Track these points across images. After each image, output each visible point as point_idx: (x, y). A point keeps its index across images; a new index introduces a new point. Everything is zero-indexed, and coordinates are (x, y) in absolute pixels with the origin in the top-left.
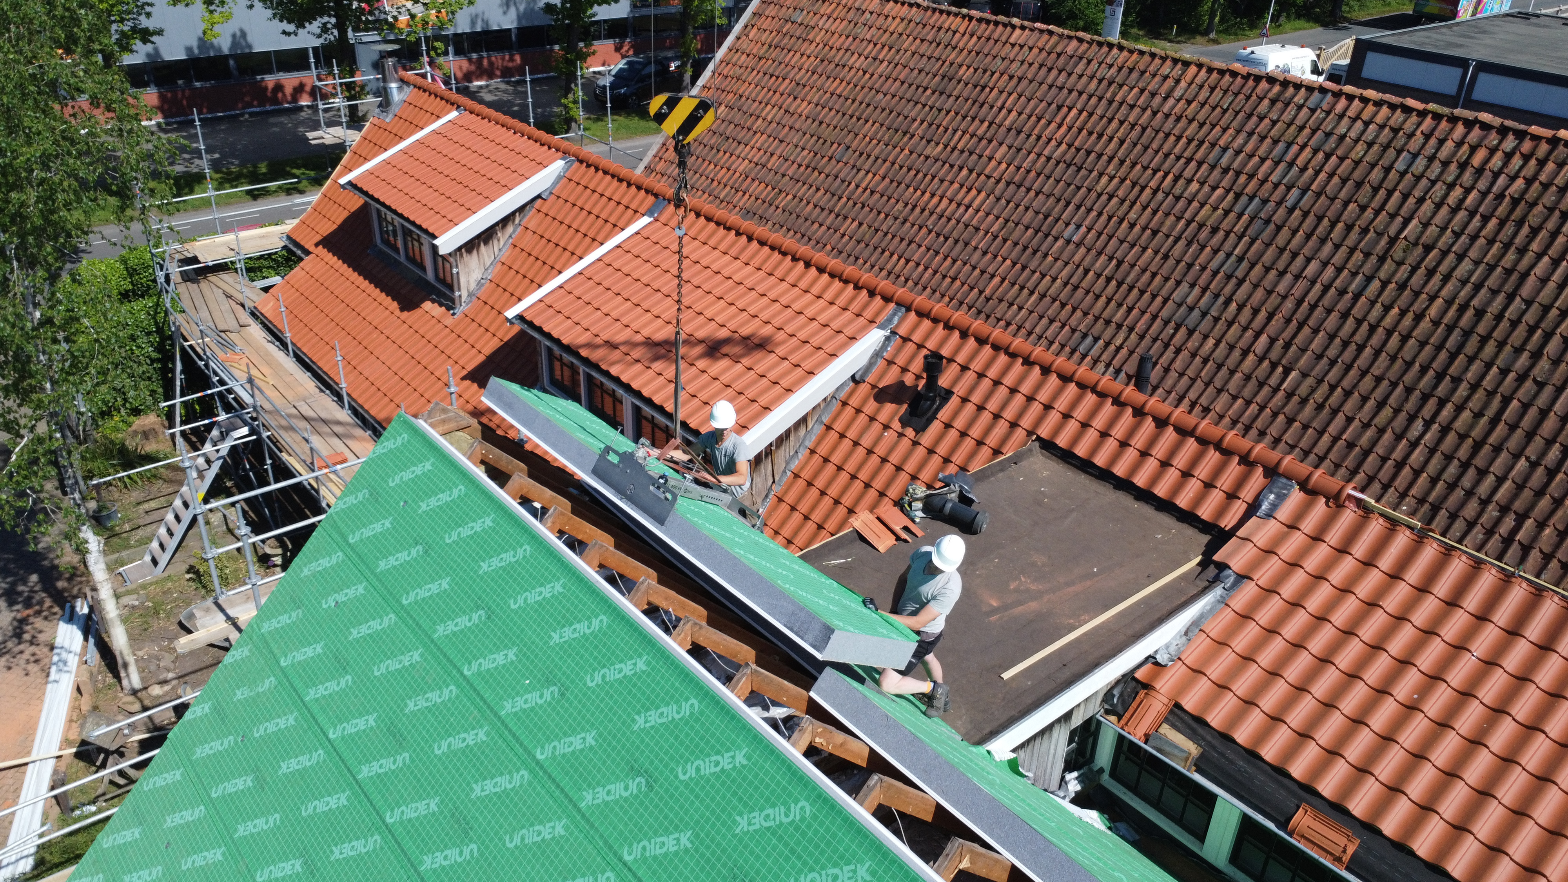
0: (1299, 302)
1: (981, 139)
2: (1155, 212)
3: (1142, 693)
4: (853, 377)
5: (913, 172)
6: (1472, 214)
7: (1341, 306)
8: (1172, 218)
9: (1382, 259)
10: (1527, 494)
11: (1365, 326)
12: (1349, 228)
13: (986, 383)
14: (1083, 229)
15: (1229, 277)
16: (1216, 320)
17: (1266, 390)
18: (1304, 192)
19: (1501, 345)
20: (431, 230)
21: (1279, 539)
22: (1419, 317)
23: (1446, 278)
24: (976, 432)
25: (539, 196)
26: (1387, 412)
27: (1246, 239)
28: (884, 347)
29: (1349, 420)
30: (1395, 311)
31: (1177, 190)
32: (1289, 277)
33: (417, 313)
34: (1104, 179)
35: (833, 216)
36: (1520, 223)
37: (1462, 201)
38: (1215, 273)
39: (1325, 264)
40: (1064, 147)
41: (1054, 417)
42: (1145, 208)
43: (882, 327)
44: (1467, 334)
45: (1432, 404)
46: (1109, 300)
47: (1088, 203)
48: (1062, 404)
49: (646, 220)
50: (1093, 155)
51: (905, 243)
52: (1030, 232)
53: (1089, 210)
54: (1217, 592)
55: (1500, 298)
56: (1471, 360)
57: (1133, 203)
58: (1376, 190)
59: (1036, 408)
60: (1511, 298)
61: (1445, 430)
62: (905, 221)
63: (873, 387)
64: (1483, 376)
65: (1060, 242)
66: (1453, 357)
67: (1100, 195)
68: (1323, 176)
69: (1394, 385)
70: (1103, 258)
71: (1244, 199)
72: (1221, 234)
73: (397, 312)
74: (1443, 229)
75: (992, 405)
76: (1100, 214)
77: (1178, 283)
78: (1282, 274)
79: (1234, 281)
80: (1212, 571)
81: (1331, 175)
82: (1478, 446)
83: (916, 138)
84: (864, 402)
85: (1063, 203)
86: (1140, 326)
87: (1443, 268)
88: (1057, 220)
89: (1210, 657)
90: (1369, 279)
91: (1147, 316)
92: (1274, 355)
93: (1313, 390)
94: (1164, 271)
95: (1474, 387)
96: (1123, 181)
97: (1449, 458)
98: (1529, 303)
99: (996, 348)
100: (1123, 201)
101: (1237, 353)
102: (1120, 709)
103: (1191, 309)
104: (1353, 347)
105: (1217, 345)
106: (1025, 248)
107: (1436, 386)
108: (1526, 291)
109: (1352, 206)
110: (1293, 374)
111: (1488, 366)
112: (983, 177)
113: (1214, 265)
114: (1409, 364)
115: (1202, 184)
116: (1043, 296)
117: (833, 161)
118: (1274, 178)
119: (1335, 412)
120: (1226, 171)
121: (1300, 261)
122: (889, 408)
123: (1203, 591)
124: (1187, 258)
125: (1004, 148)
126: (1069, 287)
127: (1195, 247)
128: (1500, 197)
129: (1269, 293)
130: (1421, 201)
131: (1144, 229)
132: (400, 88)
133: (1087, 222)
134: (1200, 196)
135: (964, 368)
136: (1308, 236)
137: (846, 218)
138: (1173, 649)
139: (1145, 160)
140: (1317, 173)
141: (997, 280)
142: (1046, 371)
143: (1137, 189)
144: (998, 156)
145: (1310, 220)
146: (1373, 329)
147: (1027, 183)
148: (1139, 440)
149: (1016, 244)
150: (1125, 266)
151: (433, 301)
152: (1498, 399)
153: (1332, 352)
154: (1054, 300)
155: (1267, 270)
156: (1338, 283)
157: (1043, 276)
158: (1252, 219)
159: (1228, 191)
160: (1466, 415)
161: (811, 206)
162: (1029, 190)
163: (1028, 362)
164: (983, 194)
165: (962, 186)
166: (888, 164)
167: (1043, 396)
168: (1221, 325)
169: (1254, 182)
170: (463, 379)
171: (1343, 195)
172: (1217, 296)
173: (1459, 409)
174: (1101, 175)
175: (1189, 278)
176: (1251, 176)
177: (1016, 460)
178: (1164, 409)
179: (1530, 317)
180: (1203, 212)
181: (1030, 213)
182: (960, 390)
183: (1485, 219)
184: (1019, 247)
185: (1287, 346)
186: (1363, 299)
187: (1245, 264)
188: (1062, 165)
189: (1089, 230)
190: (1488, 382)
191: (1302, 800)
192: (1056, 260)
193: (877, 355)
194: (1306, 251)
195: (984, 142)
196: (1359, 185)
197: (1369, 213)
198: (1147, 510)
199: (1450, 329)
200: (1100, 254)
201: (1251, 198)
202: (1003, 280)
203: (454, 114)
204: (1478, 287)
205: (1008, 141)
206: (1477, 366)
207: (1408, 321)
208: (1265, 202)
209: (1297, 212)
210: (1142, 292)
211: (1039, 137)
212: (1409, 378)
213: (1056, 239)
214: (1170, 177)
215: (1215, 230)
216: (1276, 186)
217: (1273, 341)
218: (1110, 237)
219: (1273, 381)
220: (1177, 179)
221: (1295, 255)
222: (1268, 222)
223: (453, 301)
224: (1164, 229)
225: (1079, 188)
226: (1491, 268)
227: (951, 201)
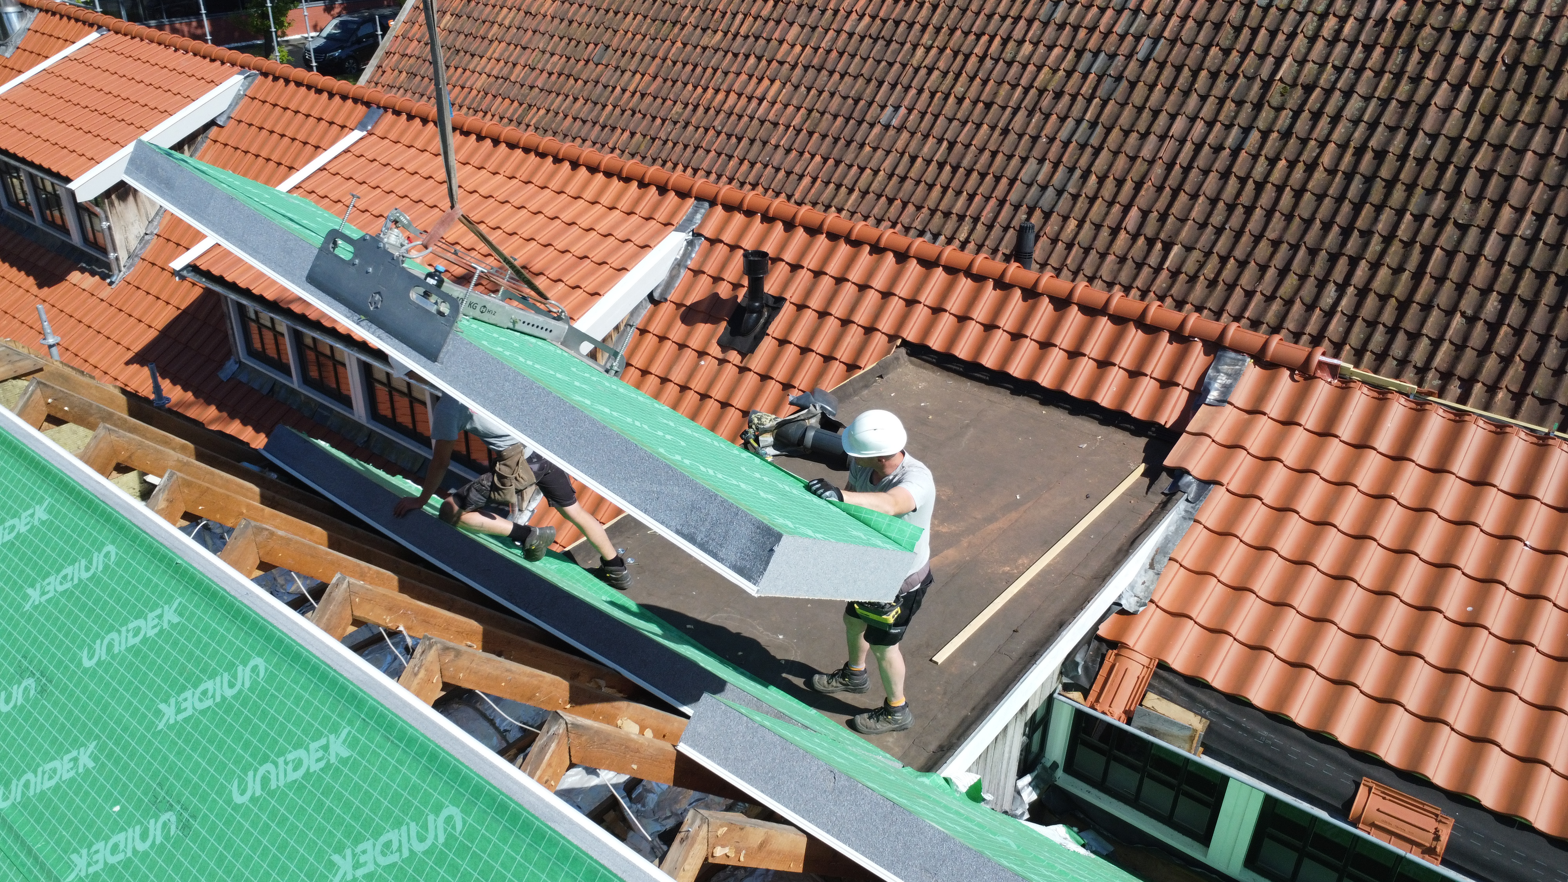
0: (1170, 167)
1: (766, 21)
2: (985, 82)
3: (1111, 655)
4: (650, 296)
5: (689, 68)
6: (1352, 45)
7: (1220, 164)
8: (1006, 87)
9: (1258, 107)
10: (1469, 355)
11: (1250, 186)
12: (1214, 76)
13: (826, 283)
14: (903, 111)
15: (1083, 147)
16: (1075, 197)
17: (1146, 271)
18: (1156, 41)
19: (1410, 188)
20: (63, 173)
21: (1242, 430)
22: (1311, 168)
23: (1335, 120)
24: (821, 345)
25: (213, 123)
26: (1291, 280)
27: (1096, 101)
28: (686, 255)
29: (1249, 295)
30: (1282, 164)
31: (1008, 55)
32: (1152, 139)
33: (60, 288)
34: (920, 51)
35: (597, 128)
36: (1409, 49)
37: (1338, 32)
38: (1066, 144)
39: (1193, 120)
40: (867, 19)
41: (920, 314)
42: (972, 79)
43: (681, 229)
44: (1369, 180)
45: (1342, 265)
46: (945, 189)
47: (905, 80)
48: (929, 296)
49: (357, 135)
50: (903, 25)
51: (690, 150)
52: (840, 120)
53: (907, 89)
54: (1180, 508)
55: (1401, 135)
56: (1379, 209)
57: (958, 76)
58: (1238, 30)
59: (895, 306)
60: (1412, 134)
61: (1363, 293)
62: (687, 124)
63: (679, 305)
64: (1396, 226)
65: (877, 129)
66: (1357, 208)
67: (917, 70)
68: (1175, 20)
69: (1295, 248)
70: (931, 141)
71: (1087, 56)
72: (1066, 99)
73: (34, 289)
74: (1323, 65)
75: (839, 309)
76: (920, 91)
77: (1024, 160)
78: (1144, 136)
79: (1089, 151)
80: (1165, 481)
81: (1184, 19)
82: (1403, 307)
83: (689, 28)
84: (669, 326)
85: (874, 83)
86: (987, 215)
87: (1330, 109)
88: (870, 104)
89: (1190, 593)
90: (1246, 131)
91: (993, 202)
92: (1150, 229)
93: (1201, 265)
94: (1006, 148)
95: (1388, 240)
96: (942, 50)
97: (1372, 324)
98: (1434, 137)
99: (833, 237)
100: (945, 74)
101: (1105, 233)
102: (1084, 682)
103: (1044, 188)
104: (1239, 211)
105: (1080, 225)
106: (836, 140)
107: (1343, 244)
108: (1429, 123)
109: (1214, 50)
110: (1176, 249)
111: (1400, 213)
112: (774, 64)
113: (1063, 134)
114: (1308, 223)
115: (1036, 44)
116: (865, 193)
117: (591, 65)
118: (1119, 28)
119: (1231, 288)
120: (1061, 27)
121: (1163, 118)
122: (702, 330)
123: (1164, 507)
124: (1031, 131)
125: (796, 28)
126: (895, 179)
127: (1037, 116)
128: (1382, 22)
129: (1133, 159)
130: (1292, 36)
131: (975, 103)
132: (21, 14)
133: (907, 102)
134: (1035, 59)
135: (795, 267)
136: (1169, 90)
137: (614, 129)
138: (1139, 590)
139: (965, 24)
140: (1168, 18)
141: (806, 180)
142: (902, 257)
143: (960, 58)
144: (790, 37)
145: (1168, 71)
146: (1259, 187)
147: (829, 65)
148: (1036, 329)
149: (824, 137)
150: (959, 147)
151: (83, 270)
152: (1417, 249)
153: (1217, 219)
154: (879, 196)
155: (1126, 133)
156: (1211, 139)
157: (862, 169)
158: (1100, 78)
159: (1067, 50)
160: (1384, 273)
161: (569, 119)
162: (831, 73)
163: (877, 249)
164: (777, 84)
165: (750, 77)
166: (658, 61)
167: (903, 289)
168: (1082, 203)
169: (1096, 36)
170: (128, 363)
171: (1202, 38)
172: (1071, 170)
173: (1375, 267)
174: (915, 47)
175: (1037, 152)
176: (1091, 30)
177: (880, 373)
178: (1062, 285)
179: (1438, 152)
180: (1042, 76)
181: (837, 99)
182: (793, 294)
183: (1369, 49)
184: (829, 140)
185: (1163, 218)
186: (1243, 154)
187: (1099, 130)
188: (868, 41)
189: (910, 111)
190: (1404, 231)
191: (1361, 774)
192: (875, 149)
193: (679, 265)
194: (1169, 106)
195: (771, 24)
196: (1218, 26)
197: (1234, 56)
198: (1058, 416)
199: (1349, 177)
200: (926, 137)
201: (1096, 55)
202: (814, 180)
203: (94, 36)
204: (1373, 126)
205: (800, 20)
206: (1387, 216)
207: (1299, 173)
208: (1112, 57)
209: (1151, 64)
210: (983, 176)
211: (836, 12)
212: (1311, 237)
213: (872, 126)
214: (997, 40)
215: (1058, 95)
216: (1122, 37)
217: (1145, 214)
218: (936, 117)
219: (1153, 260)
220: (1005, 42)
221: (1156, 113)
222: (1119, 79)
223: (108, 266)
224: (999, 100)
225: (891, 65)
226: (1385, 103)
227: (740, 95)
